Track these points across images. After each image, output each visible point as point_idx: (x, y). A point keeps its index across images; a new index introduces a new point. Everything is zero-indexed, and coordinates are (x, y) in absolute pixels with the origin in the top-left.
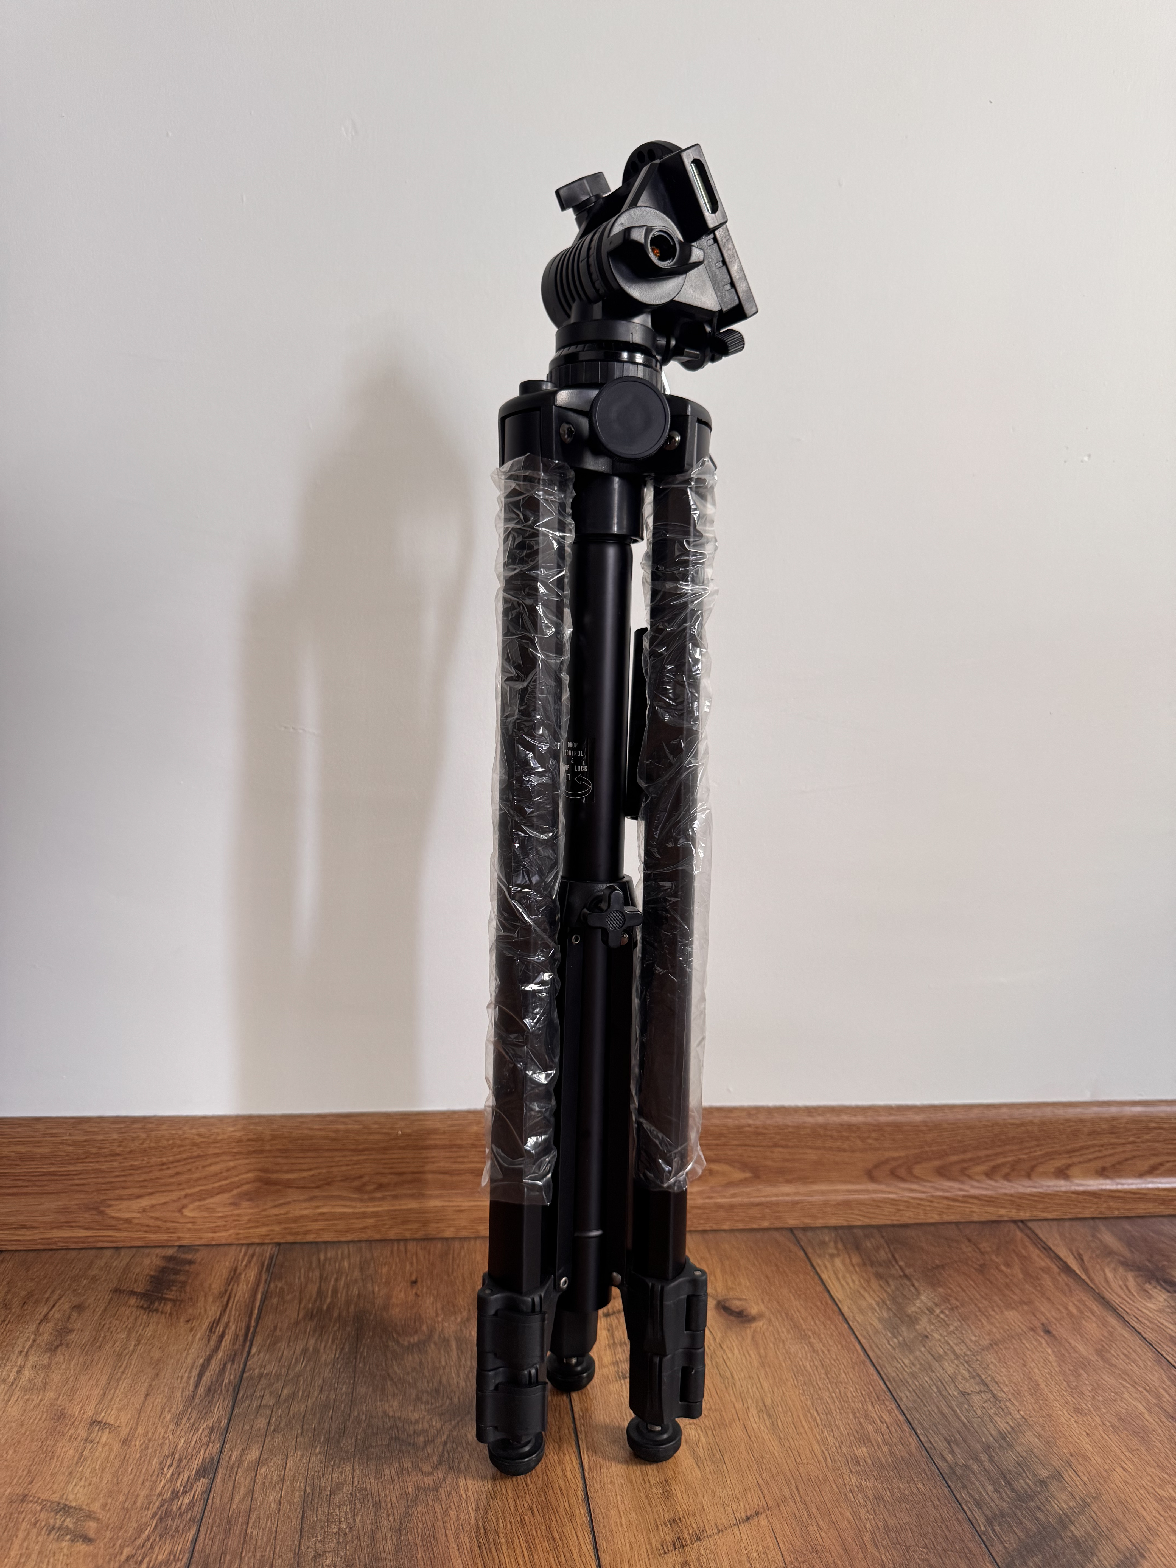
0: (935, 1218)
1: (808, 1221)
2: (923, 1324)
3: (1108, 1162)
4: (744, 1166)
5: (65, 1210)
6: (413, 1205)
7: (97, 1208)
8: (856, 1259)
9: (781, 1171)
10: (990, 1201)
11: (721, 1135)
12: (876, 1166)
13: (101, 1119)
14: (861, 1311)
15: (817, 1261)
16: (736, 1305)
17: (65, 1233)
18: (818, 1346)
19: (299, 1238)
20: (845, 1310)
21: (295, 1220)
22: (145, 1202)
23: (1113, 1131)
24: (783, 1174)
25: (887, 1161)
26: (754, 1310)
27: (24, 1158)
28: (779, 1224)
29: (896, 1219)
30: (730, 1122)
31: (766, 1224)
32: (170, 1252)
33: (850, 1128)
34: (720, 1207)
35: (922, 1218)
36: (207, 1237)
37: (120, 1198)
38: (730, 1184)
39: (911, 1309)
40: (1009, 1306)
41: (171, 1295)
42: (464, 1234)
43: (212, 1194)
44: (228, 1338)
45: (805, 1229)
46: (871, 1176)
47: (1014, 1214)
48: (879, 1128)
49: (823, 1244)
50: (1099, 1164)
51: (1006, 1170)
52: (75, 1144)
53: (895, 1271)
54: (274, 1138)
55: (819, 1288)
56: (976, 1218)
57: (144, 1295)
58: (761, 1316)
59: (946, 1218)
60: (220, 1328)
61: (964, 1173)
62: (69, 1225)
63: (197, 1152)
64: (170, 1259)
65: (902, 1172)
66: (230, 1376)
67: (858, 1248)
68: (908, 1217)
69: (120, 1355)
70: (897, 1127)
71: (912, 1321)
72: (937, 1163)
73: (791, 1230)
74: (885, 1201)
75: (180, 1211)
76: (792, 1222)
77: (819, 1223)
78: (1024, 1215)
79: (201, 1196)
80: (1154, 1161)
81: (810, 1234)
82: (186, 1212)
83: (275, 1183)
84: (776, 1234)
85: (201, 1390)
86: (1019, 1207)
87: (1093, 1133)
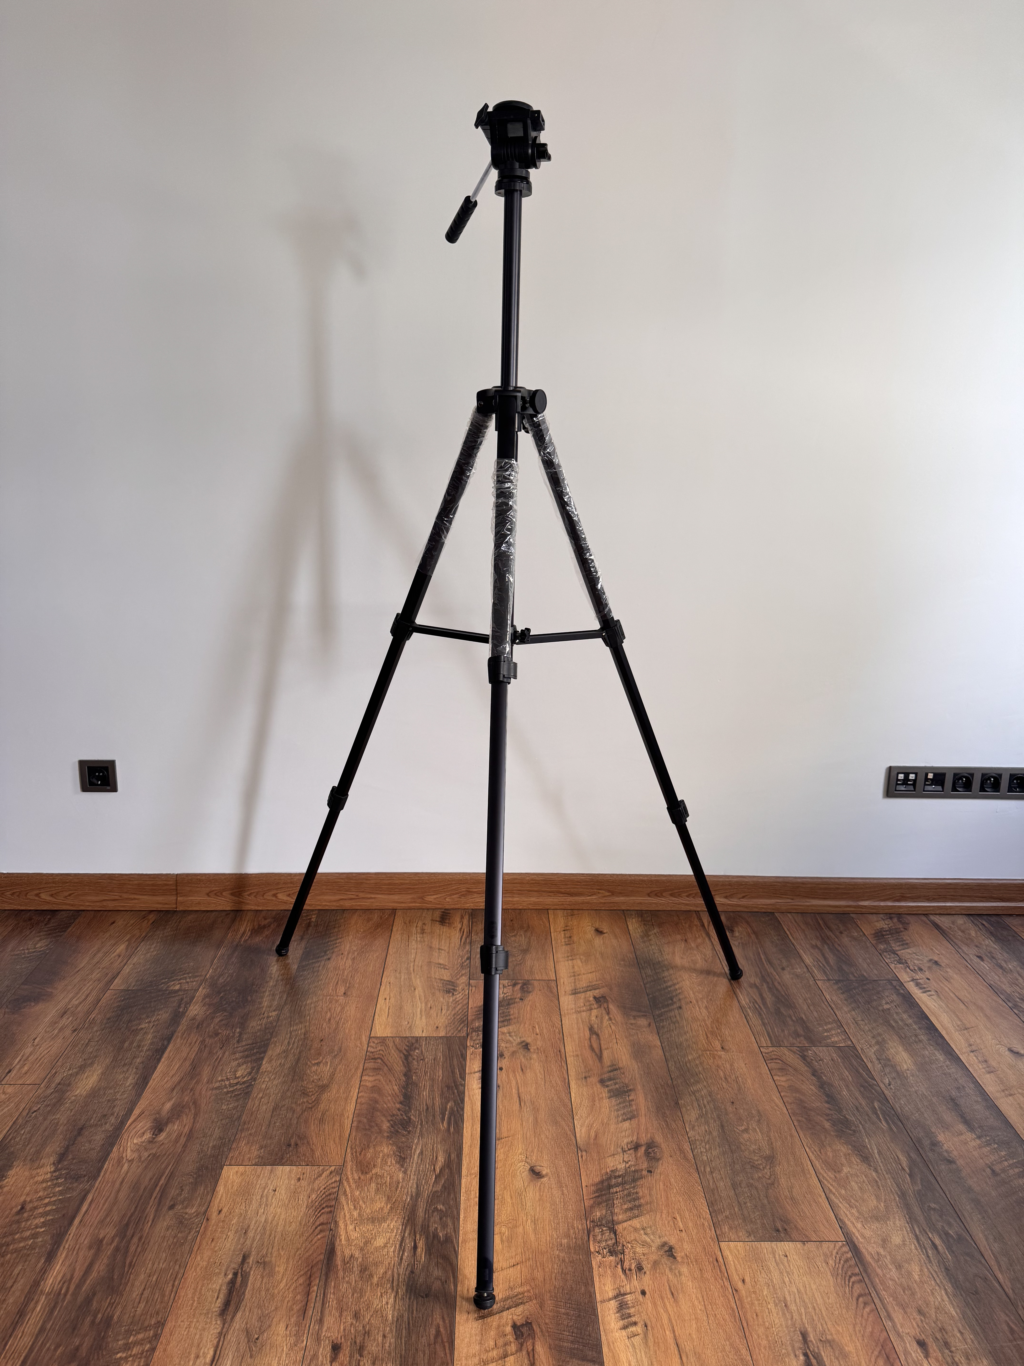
0: (669, 909)
1: (628, 908)
2: (652, 937)
3: (728, 894)
4: (609, 891)
5: (413, 898)
6: (511, 899)
7: (422, 898)
8: (640, 919)
9: (621, 893)
10: (687, 905)
11: (602, 882)
12: (651, 893)
13: (423, 873)
14: (635, 933)
15: (628, 919)
16: (601, 930)
17: (414, 905)
18: (620, 940)
19: (478, 908)
20: (631, 933)
21: (477, 903)
22: (435, 897)
23: (730, 885)
24: (621, 894)
25: (654, 891)
26: (605, 931)
27: (402, 884)
28: (619, 908)
29: (657, 909)
30: (605, 879)
31: (615, 908)
32: (443, 910)
33: (642, 881)
34: (601, 903)
35: (665, 909)
36: (452, 906)
37: (428, 895)
38: (605, 896)
39: (650, 933)
40: (679, 934)
41: (447, 921)
42: (525, 908)
43: (454, 894)
44: (465, 933)
45: (628, 910)
46: (649, 895)
47: (695, 909)
48: (651, 881)
49: (632, 915)
50: (725, 895)
51: (694, 895)
52: (416, 880)
53: (650, 923)
54: (471, 879)
55: (626, 926)
56: (683, 909)
57: (440, 921)
58: (607, 933)
59: (673, 909)
60: (462, 930)
61: (679, 895)
62: (415, 902)
63: (449, 883)
64: (443, 912)
65: (659, 895)
66: (468, 941)
67: (642, 916)
68: (660, 908)
69: (439, 935)
70: (657, 881)
71: (649, 936)
72: (670, 892)
73: (623, 910)
74: (653, 903)
75: (445, 899)
76: (623, 908)
77: (632, 909)
78: (698, 909)
79: (451, 895)
80: (743, 895)
81: (628, 912)
82: (447, 900)
83: (471, 892)
84: (618, 912)
85: (462, 943)
86: (697, 907)
87: (722, 885)
